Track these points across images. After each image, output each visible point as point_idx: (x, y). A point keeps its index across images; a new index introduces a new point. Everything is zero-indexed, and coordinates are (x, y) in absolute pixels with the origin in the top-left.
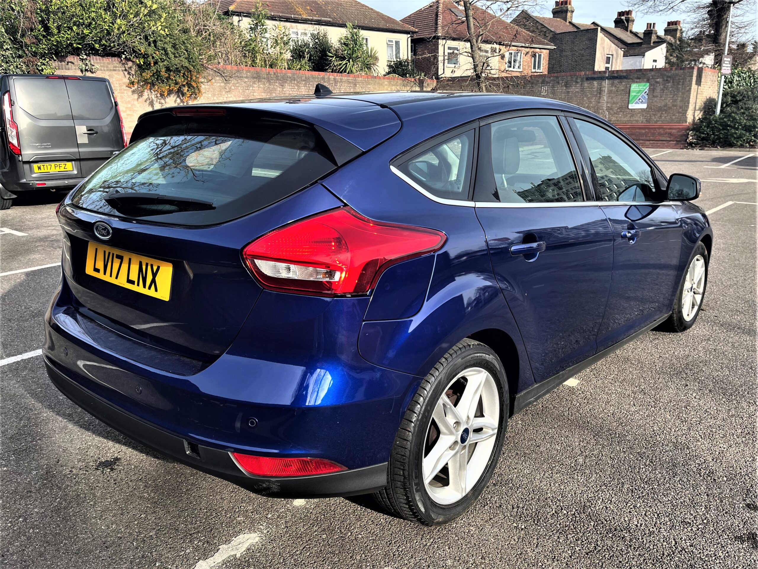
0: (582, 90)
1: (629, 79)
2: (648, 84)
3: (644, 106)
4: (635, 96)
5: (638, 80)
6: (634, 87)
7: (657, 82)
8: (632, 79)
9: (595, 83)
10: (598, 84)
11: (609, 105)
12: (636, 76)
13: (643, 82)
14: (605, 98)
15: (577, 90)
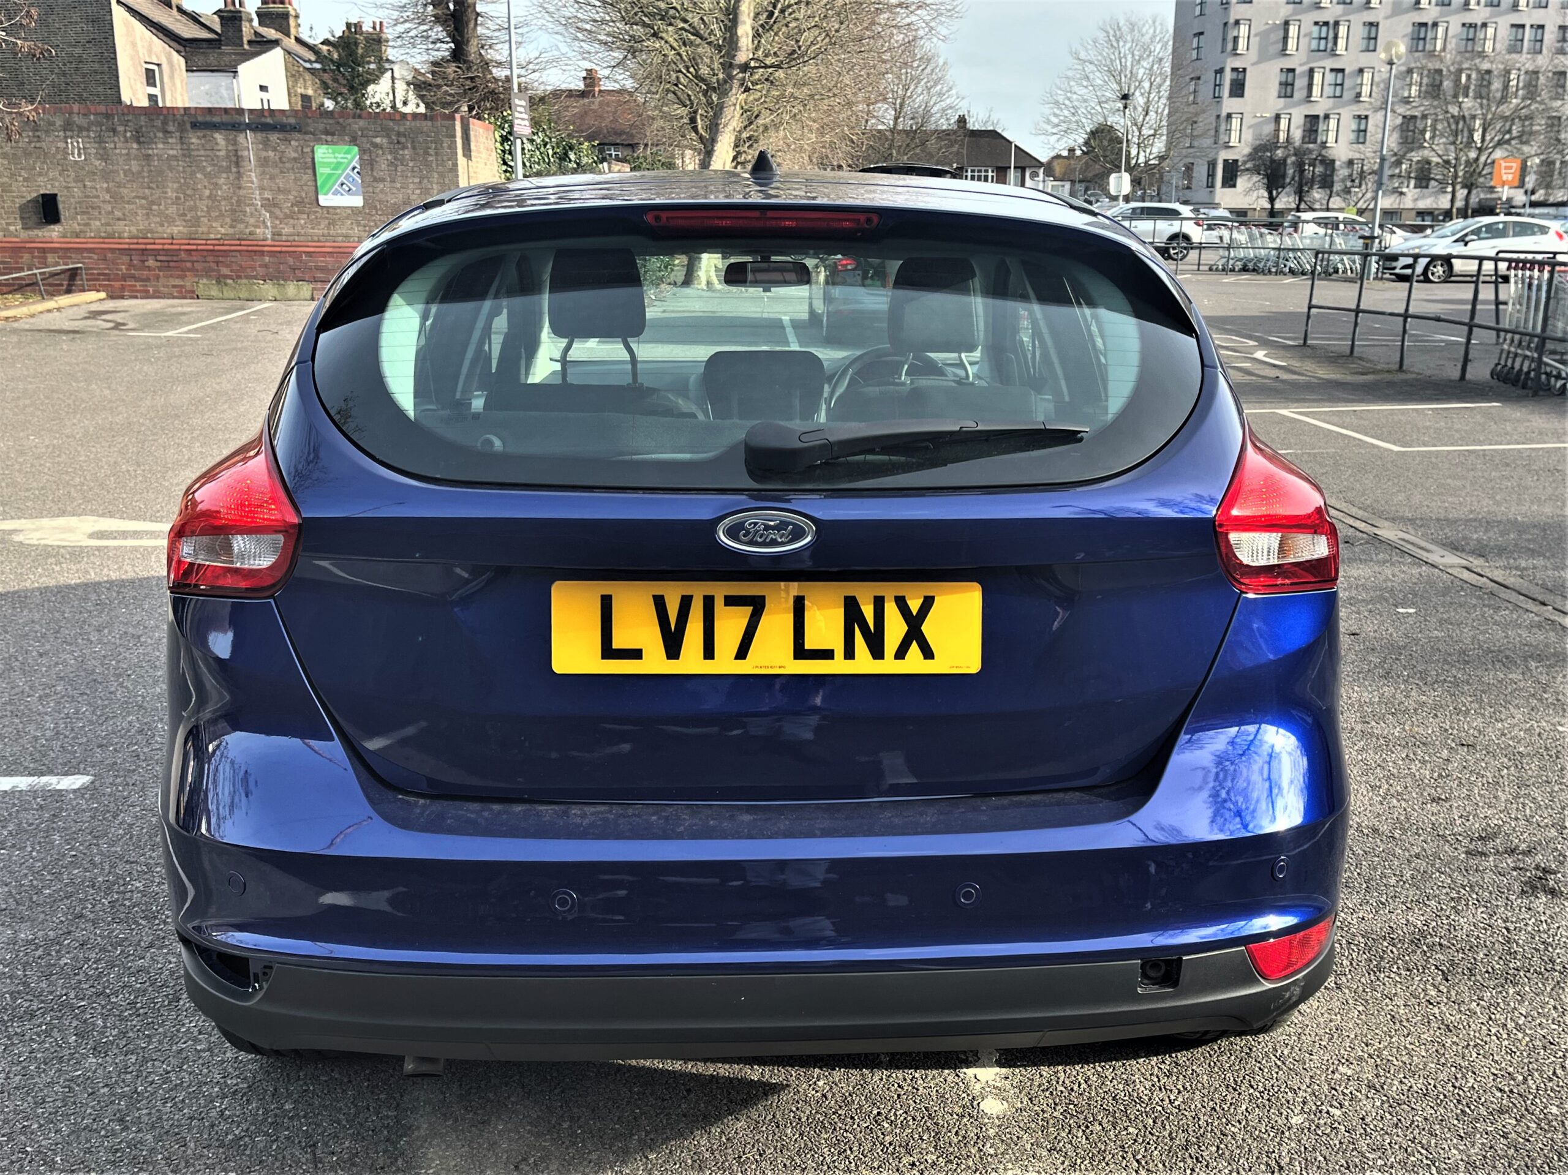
0: (187, 153)
1: (306, 133)
2: (356, 149)
3: (358, 201)
4: (330, 175)
5: (329, 138)
6: (322, 153)
7: (376, 146)
8: (313, 134)
9: (219, 137)
10: (227, 140)
11: (268, 195)
12: (321, 126)
13: (345, 143)
14: (253, 177)
15: (171, 152)
